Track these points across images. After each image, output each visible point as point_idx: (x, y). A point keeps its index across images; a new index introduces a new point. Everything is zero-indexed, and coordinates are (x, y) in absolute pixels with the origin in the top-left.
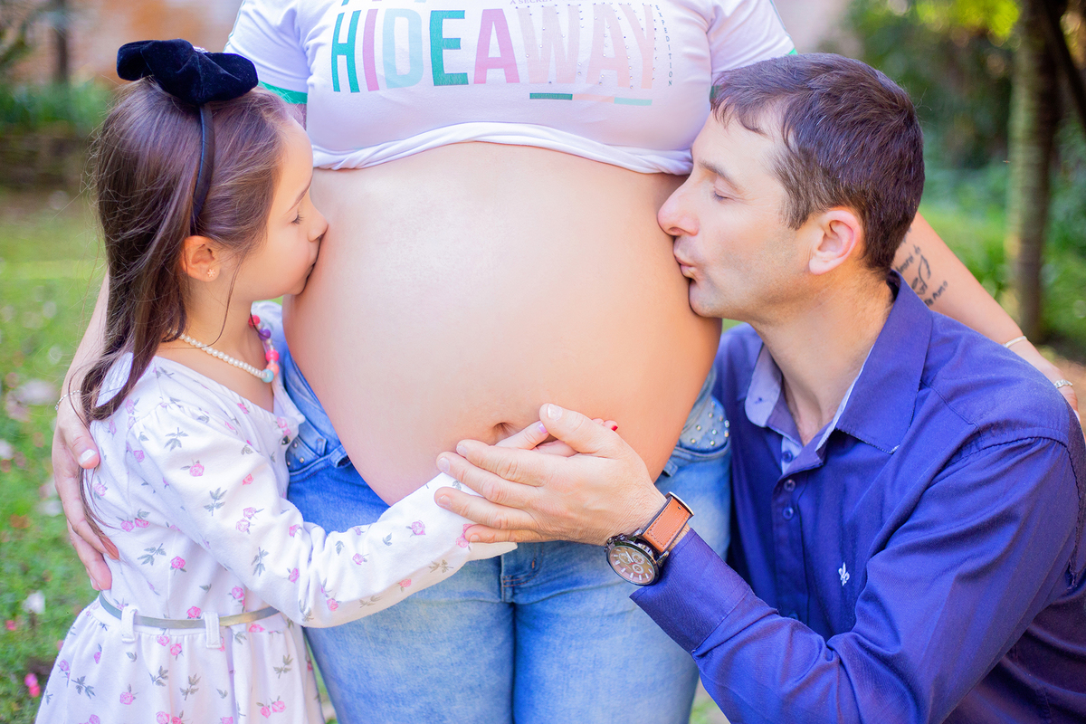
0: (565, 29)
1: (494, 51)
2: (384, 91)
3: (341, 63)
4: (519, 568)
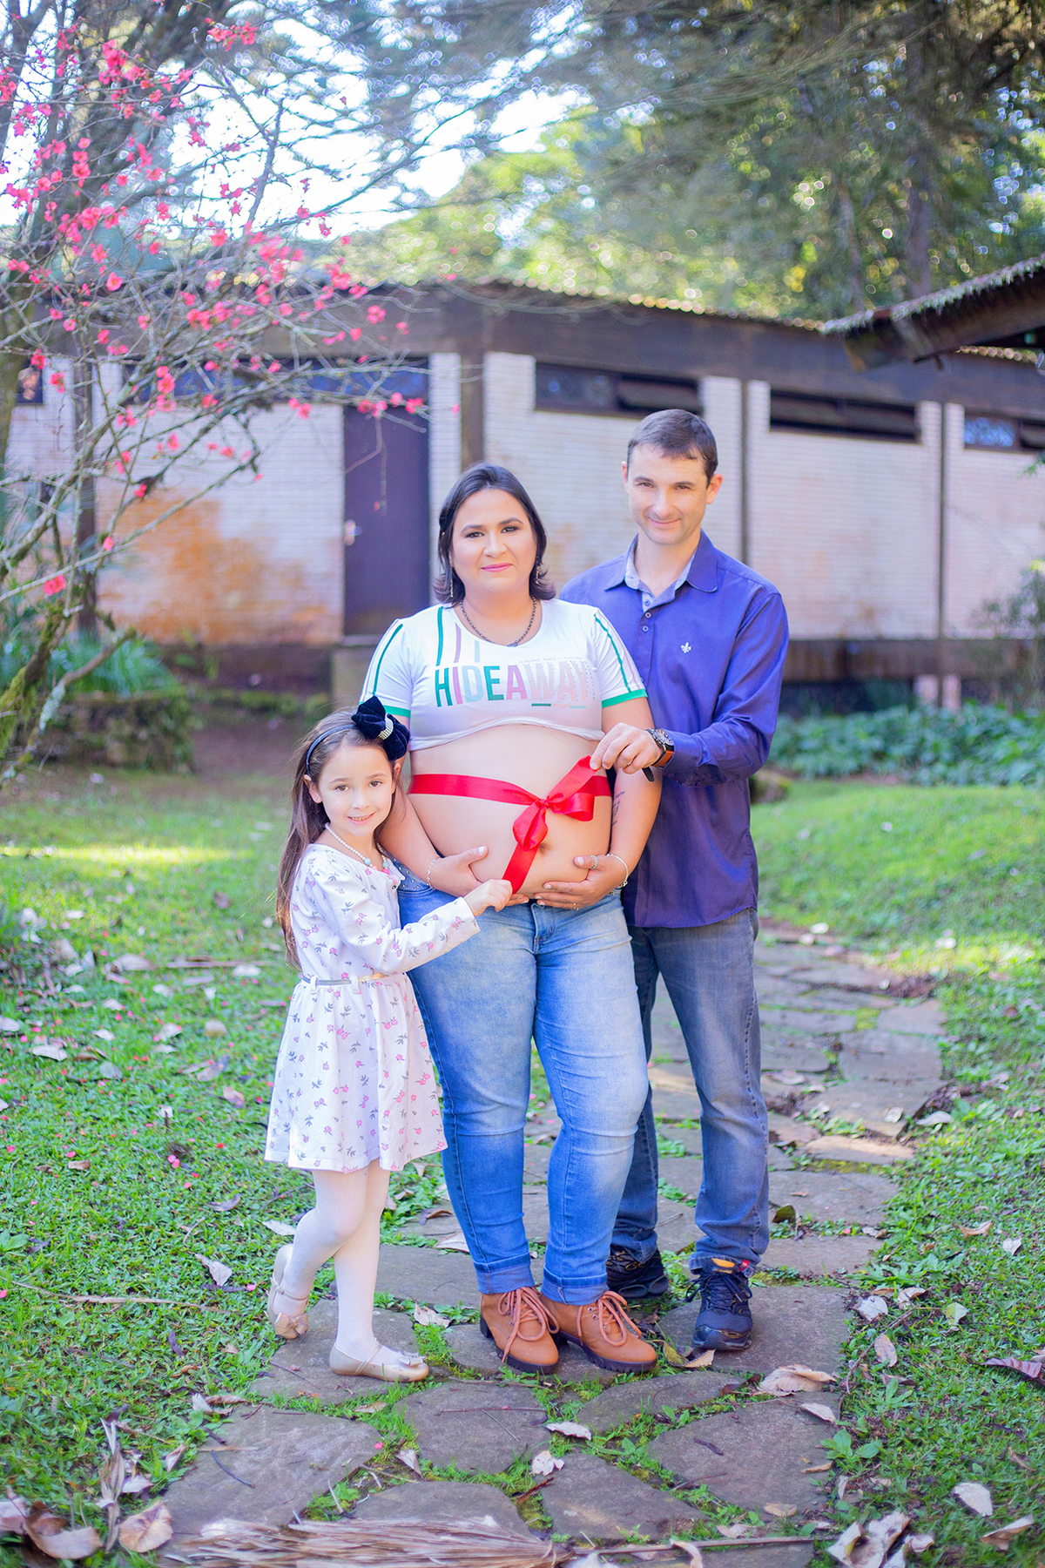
0: (547, 675)
1: (515, 684)
2: (465, 703)
3: (442, 692)
4: (544, 932)
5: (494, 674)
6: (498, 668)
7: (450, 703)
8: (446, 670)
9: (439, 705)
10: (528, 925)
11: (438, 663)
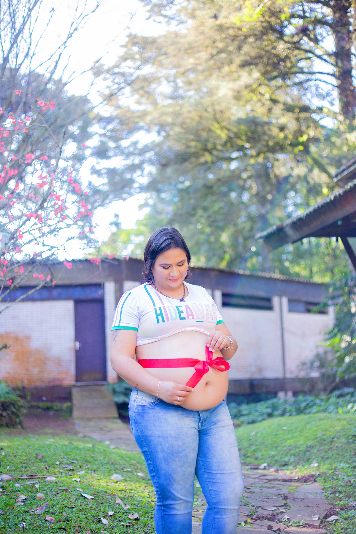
1: (190, 313)
2: (170, 321)
3: (160, 317)
4: (204, 419)
5: (180, 309)
6: (181, 307)
10: (197, 417)
11: (154, 306)
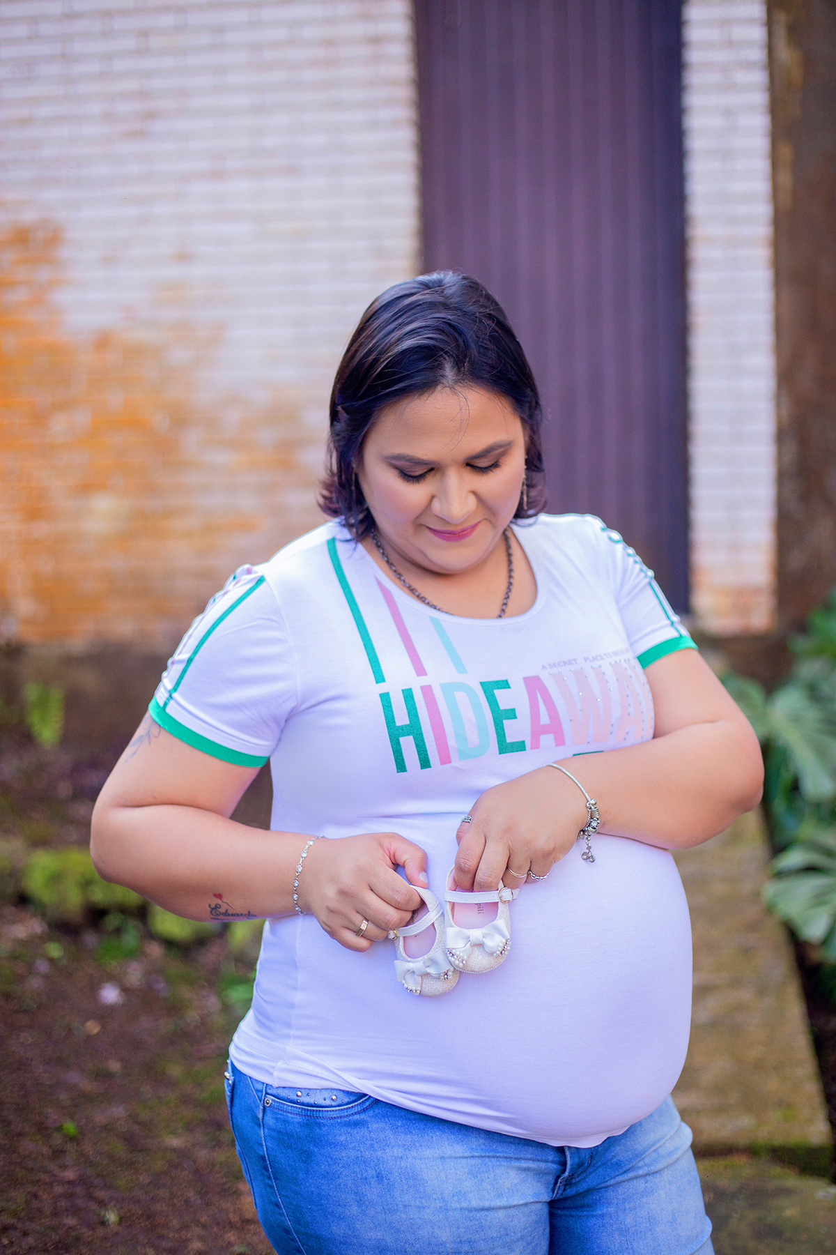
1: (545, 719)
2: (456, 763)
3: (408, 743)
5: (504, 699)
6: (505, 685)
7: (425, 763)
8: (408, 695)
9: (401, 767)
11: (380, 678)
